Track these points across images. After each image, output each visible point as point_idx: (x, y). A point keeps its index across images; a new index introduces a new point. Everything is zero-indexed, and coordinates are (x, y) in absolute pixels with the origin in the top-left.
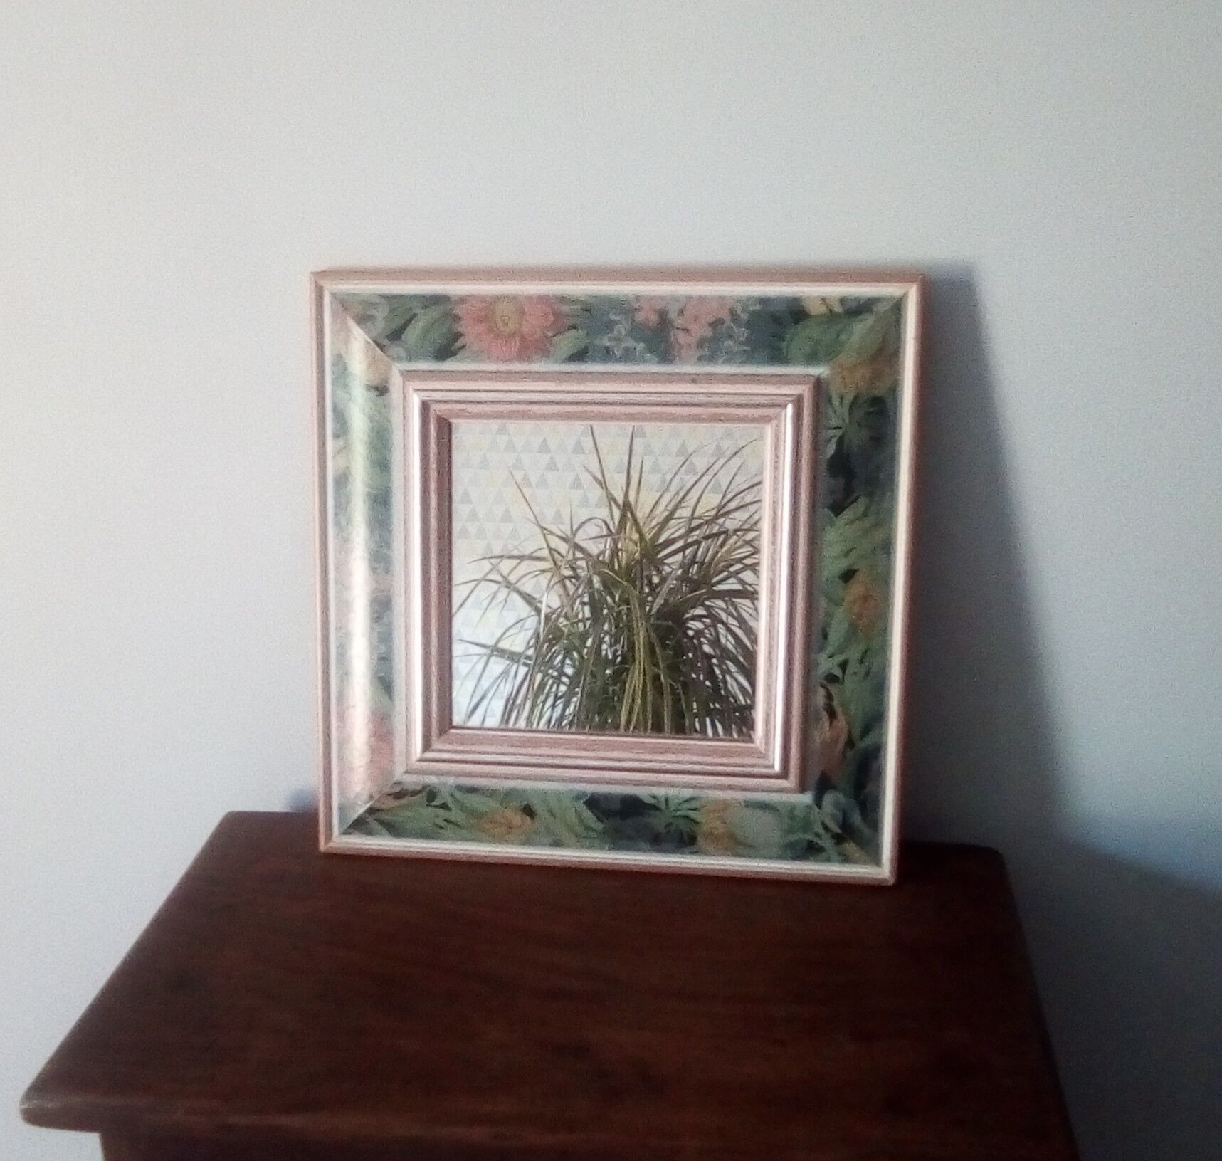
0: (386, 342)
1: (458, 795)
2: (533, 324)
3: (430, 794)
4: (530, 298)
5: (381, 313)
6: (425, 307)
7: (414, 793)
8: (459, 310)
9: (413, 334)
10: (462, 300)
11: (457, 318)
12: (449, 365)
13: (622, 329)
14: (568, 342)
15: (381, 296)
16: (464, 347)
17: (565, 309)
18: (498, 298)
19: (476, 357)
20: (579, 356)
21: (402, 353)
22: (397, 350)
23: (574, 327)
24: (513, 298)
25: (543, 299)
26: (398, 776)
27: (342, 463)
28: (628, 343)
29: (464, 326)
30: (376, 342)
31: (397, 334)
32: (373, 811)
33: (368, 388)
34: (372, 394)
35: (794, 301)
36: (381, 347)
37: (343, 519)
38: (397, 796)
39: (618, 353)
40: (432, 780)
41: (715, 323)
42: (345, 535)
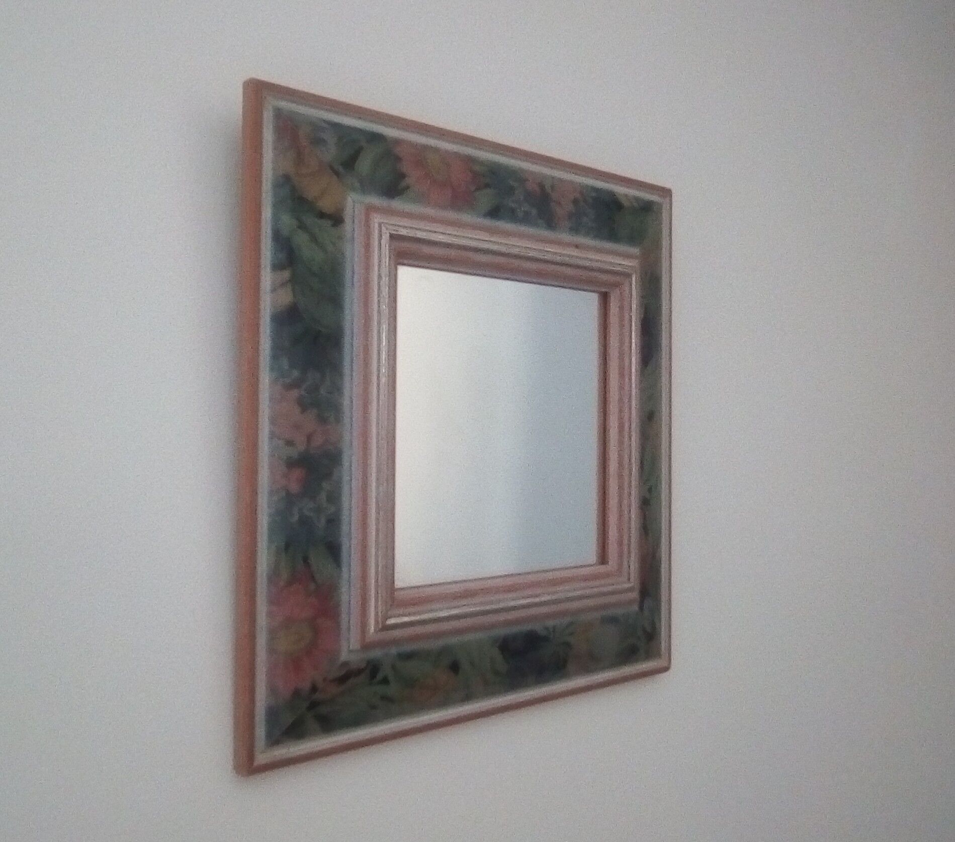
0: (341, 169)
1: (398, 665)
2: (458, 177)
3: (372, 669)
4: (447, 152)
5: (330, 138)
6: (369, 141)
7: (359, 672)
8: (397, 152)
9: (364, 165)
10: (398, 142)
11: (398, 159)
12: (397, 204)
13: (519, 195)
14: (485, 199)
15: (324, 121)
16: (408, 187)
17: (477, 168)
18: (426, 148)
19: (422, 198)
20: (494, 213)
21: (357, 185)
22: (351, 180)
23: (487, 186)
24: (436, 150)
25: (459, 157)
26: (344, 656)
27: (286, 297)
28: (526, 207)
29: (405, 167)
30: (332, 168)
31: (350, 163)
32: (313, 705)
33: (322, 215)
34: (327, 223)
35: (612, 194)
36: (337, 173)
37: (285, 363)
38: (342, 680)
39: (520, 214)
40: (376, 654)
41: (575, 202)
42: (288, 381)
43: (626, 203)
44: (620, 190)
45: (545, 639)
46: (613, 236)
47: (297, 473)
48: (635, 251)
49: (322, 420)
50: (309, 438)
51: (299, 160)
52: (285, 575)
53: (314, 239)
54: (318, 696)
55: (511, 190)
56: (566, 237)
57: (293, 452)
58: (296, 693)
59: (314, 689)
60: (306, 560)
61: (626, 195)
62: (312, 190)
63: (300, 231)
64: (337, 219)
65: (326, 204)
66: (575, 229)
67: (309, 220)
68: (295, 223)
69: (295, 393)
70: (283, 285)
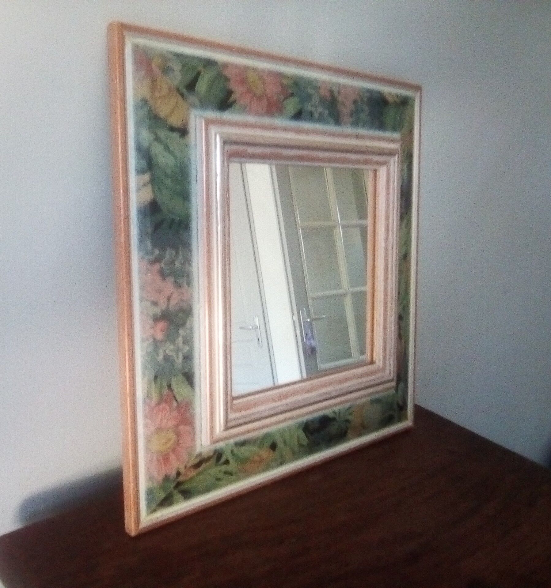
0: (185, 91)
1: (236, 450)
2: (272, 90)
3: (218, 455)
4: (263, 71)
5: (176, 67)
6: (205, 66)
7: (208, 459)
8: (227, 73)
9: (202, 86)
10: (225, 65)
11: (227, 80)
12: (227, 116)
13: (315, 100)
14: (291, 105)
16: (234, 102)
17: (285, 81)
18: (246, 68)
19: (245, 110)
20: (298, 116)
21: (197, 101)
22: (193, 99)
23: (292, 95)
24: (255, 70)
25: (271, 73)
26: (198, 450)
27: (147, 195)
28: (320, 109)
29: (233, 85)
30: (178, 90)
31: (191, 86)
32: (178, 485)
33: (172, 129)
34: (176, 135)
35: (380, 93)
36: (182, 95)
37: (149, 244)
38: (197, 466)
39: (316, 115)
40: (220, 445)
41: (355, 102)
42: (152, 257)
43: (390, 99)
44: (386, 90)
45: (334, 419)
46: (382, 126)
47: (161, 325)
48: (397, 136)
49: (178, 285)
50: (169, 299)
51: (153, 86)
52: (155, 397)
53: (167, 148)
54: (181, 479)
55: (309, 97)
56: (348, 130)
57: (158, 310)
58: (166, 478)
59: (178, 474)
60: (169, 386)
61: (390, 94)
62: (163, 110)
63: (156, 143)
64: (183, 132)
65: (175, 121)
66: (355, 124)
67: (163, 134)
68: (152, 137)
69: (157, 266)
70: (145, 185)
